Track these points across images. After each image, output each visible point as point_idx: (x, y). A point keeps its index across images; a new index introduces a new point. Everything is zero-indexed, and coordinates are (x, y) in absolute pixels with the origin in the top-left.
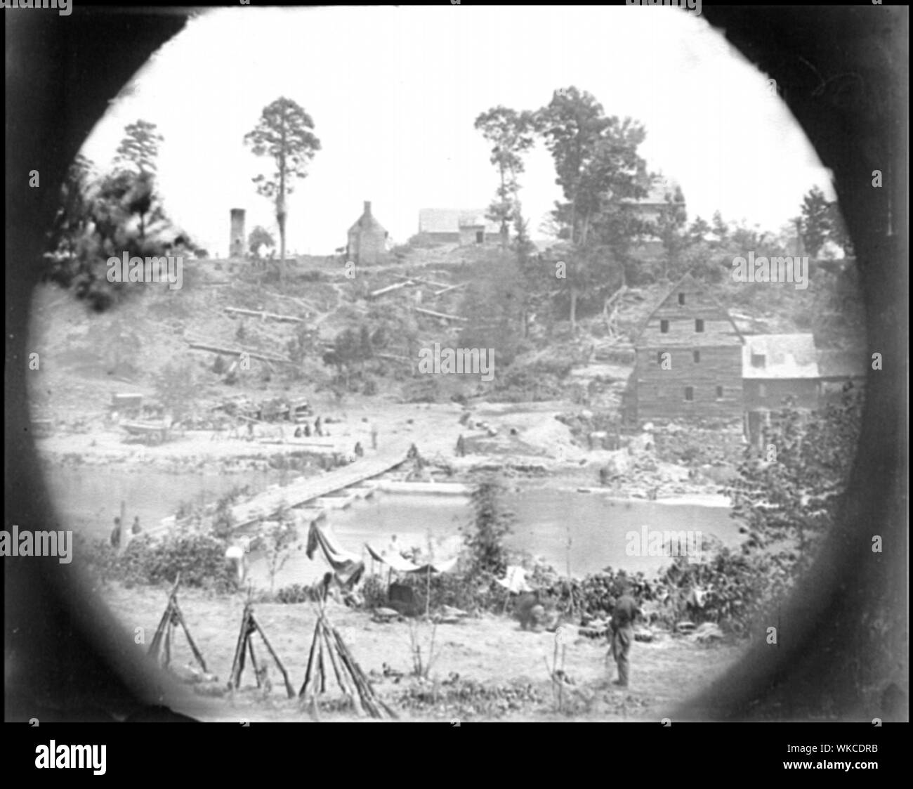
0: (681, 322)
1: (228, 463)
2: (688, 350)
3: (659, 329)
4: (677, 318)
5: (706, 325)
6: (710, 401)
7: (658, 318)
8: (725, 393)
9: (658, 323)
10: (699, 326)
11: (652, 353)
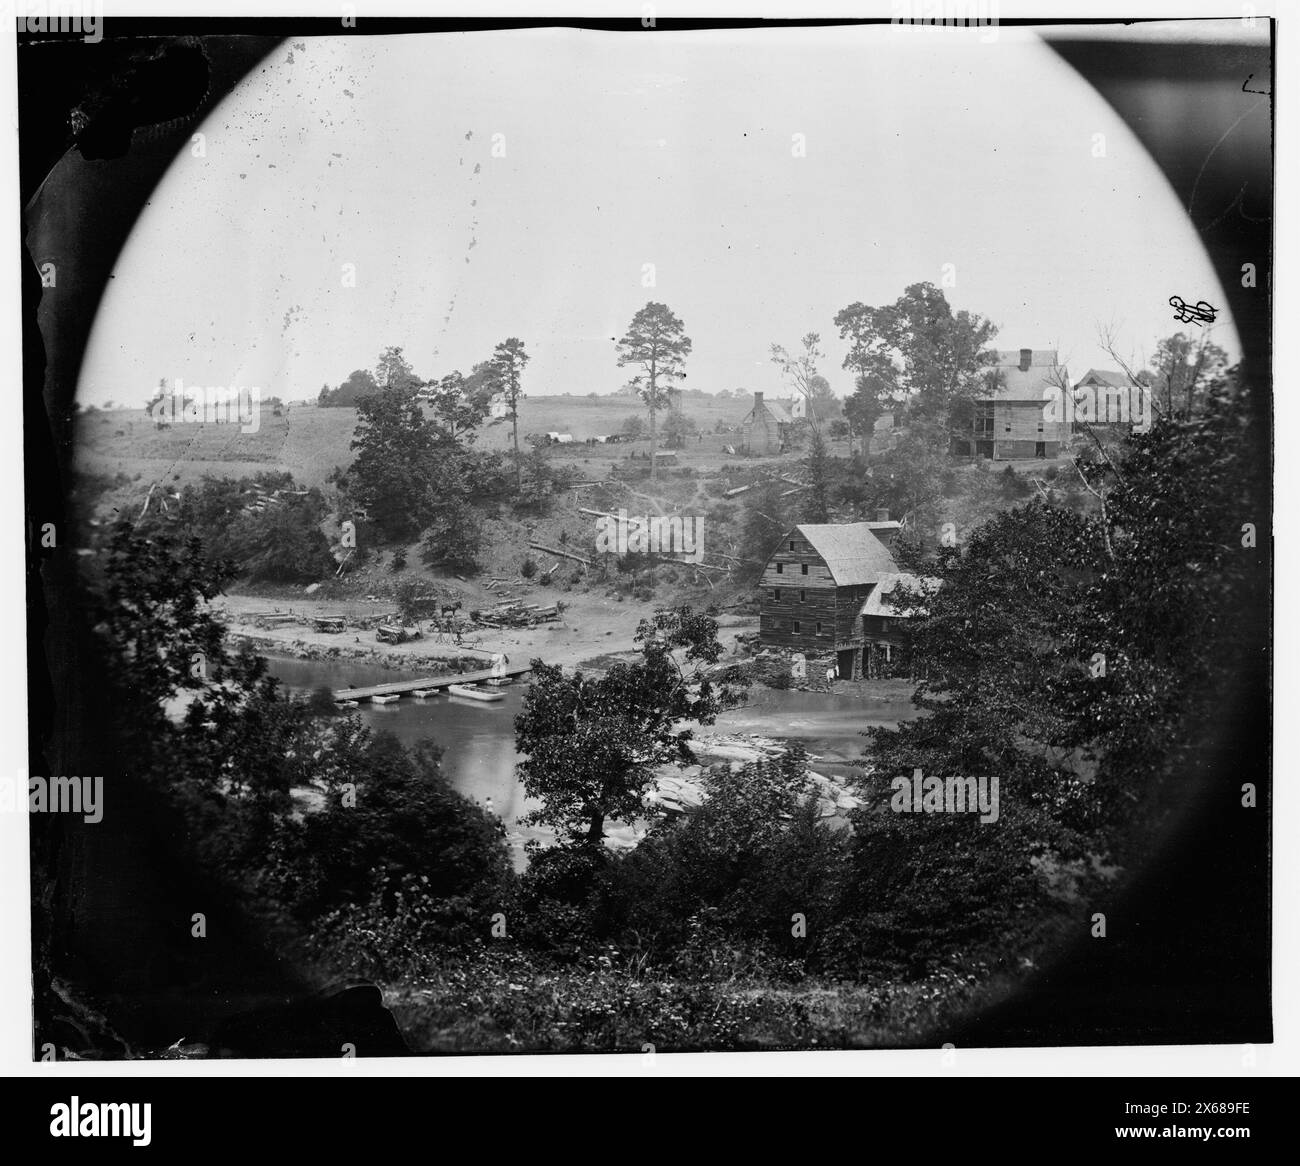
0: (792, 565)
1: (420, 662)
2: (795, 589)
3: (775, 571)
4: (788, 562)
5: (809, 567)
6: (810, 635)
7: (775, 561)
8: (823, 629)
9: (774, 565)
10: (805, 571)
11: (769, 590)
